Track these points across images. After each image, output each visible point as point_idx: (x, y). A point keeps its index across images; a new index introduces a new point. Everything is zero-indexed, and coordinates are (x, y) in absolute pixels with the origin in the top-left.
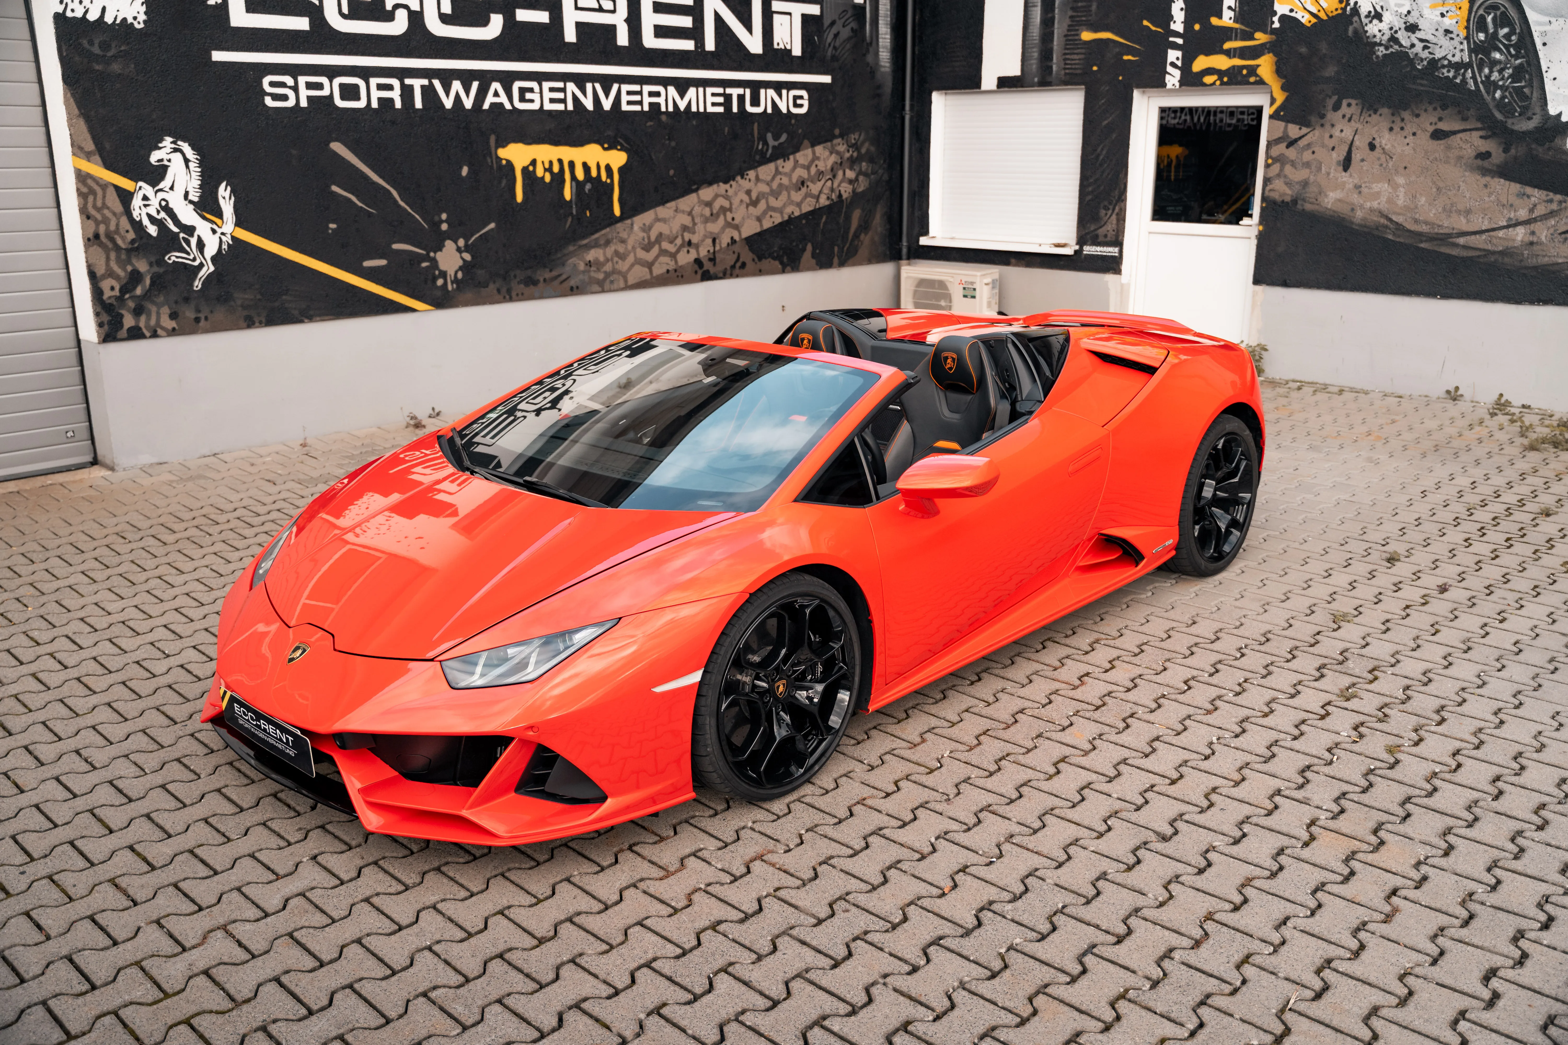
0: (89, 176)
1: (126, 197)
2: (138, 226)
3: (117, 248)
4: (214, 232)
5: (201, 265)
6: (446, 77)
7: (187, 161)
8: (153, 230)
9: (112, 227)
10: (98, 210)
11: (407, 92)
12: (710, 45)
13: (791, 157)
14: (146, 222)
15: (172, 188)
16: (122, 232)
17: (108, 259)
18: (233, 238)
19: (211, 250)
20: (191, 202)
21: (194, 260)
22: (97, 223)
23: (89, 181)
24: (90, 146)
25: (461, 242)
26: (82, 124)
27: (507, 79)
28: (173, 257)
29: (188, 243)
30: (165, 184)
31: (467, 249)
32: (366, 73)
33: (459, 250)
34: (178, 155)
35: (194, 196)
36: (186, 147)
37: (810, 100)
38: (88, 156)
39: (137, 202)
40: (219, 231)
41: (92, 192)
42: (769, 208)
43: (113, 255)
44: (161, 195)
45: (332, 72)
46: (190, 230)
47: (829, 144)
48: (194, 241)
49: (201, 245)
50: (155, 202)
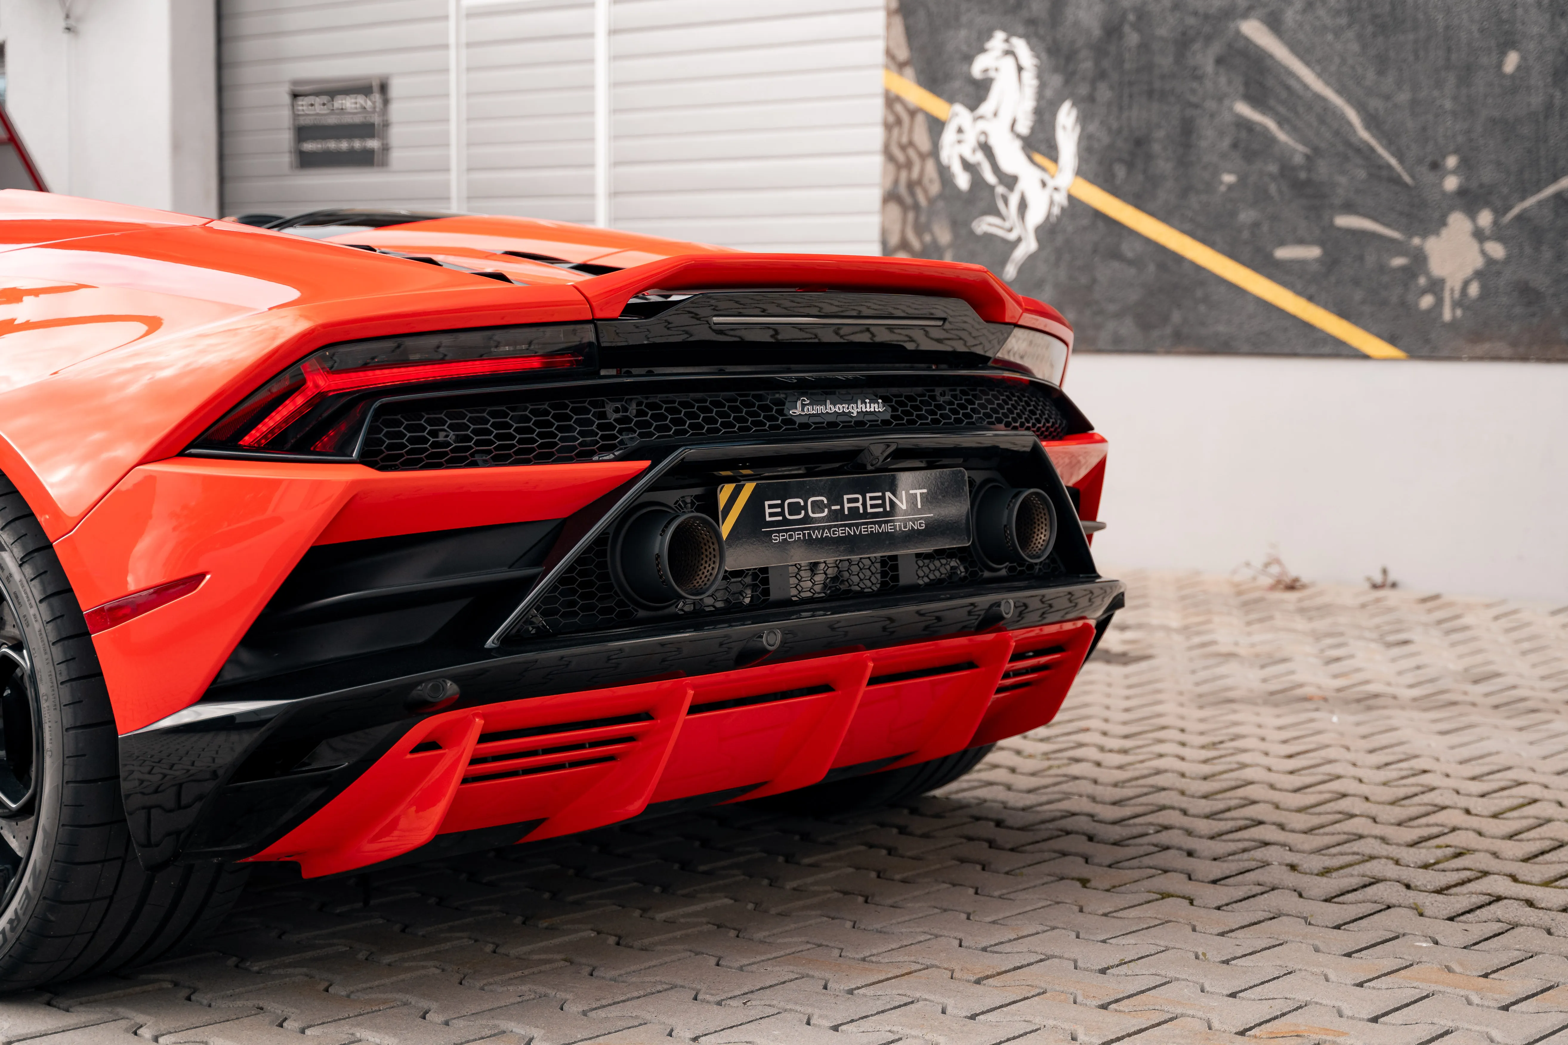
0: (898, 99)
1: (936, 127)
2: (944, 173)
3: (916, 207)
4: (1044, 184)
5: (1019, 240)
7: (1020, 69)
8: (963, 181)
9: (915, 174)
10: (903, 148)
14: (957, 168)
15: (995, 114)
16: (926, 181)
17: (904, 222)
18: (1071, 198)
19: (1036, 215)
20: (1019, 136)
21: (1010, 230)
22: (899, 167)
23: (899, 108)
24: (903, 54)
25: (1485, 218)
26: (898, 23)
28: (985, 225)
29: (1007, 203)
30: (986, 108)
31: (1498, 234)
33: (1479, 235)
34: (1009, 61)
35: (1024, 128)
36: (1022, 48)
38: (901, 69)
39: (948, 136)
40: (1051, 183)
41: (899, 122)
43: (911, 216)
44: (981, 125)
46: (1010, 181)
48: (1014, 200)
49: (1023, 206)
50: (971, 138)
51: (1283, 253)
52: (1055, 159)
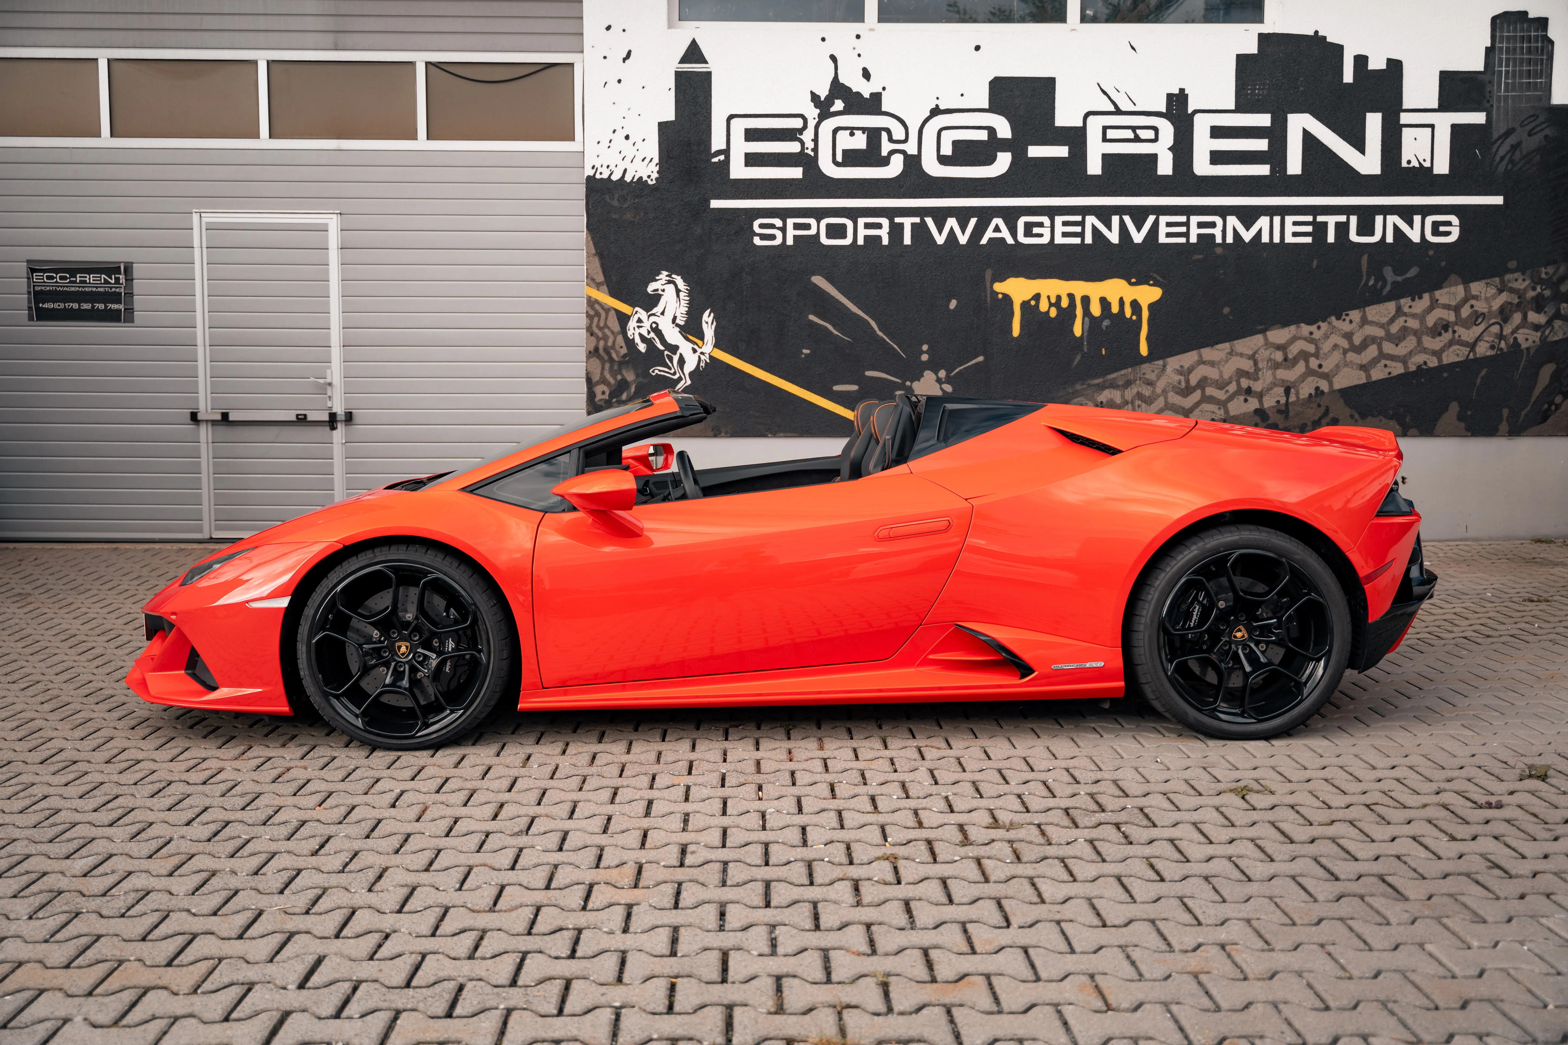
0: (597, 301)
1: (624, 319)
2: (630, 343)
3: (611, 360)
4: (695, 351)
5: (680, 379)
6: (940, 216)
7: (678, 291)
8: (642, 347)
9: (610, 344)
10: (600, 329)
11: (896, 231)
12: (1294, 165)
13: (1426, 296)
14: (638, 340)
15: (663, 313)
16: (617, 347)
17: (603, 369)
18: (711, 357)
19: (689, 367)
20: (678, 325)
21: (674, 374)
22: (598, 339)
23: (597, 306)
24: (600, 278)
25: (942, 374)
26: (596, 261)
27: (1010, 216)
28: (657, 371)
29: (671, 360)
30: (658, 310)
31: (948, 380)
32: (854, 214)
33: (939, 381)
34: (672, 286)
35: (681, 321)
36: (679, 280)
37: (1461, 226)
38: (598, 286)
39: (632, 324)
40: (699, 350)
41: (598, 314)
42: (1382, 355)
43: (607, 366)
44: (653, 319)
45: (819, 214)
46: (674, 349)
47: (1497, 280)
48: (676, 358)
49: (682, 362)
50: (647, 324)
51: (837, 388)
52: (702, 338)
